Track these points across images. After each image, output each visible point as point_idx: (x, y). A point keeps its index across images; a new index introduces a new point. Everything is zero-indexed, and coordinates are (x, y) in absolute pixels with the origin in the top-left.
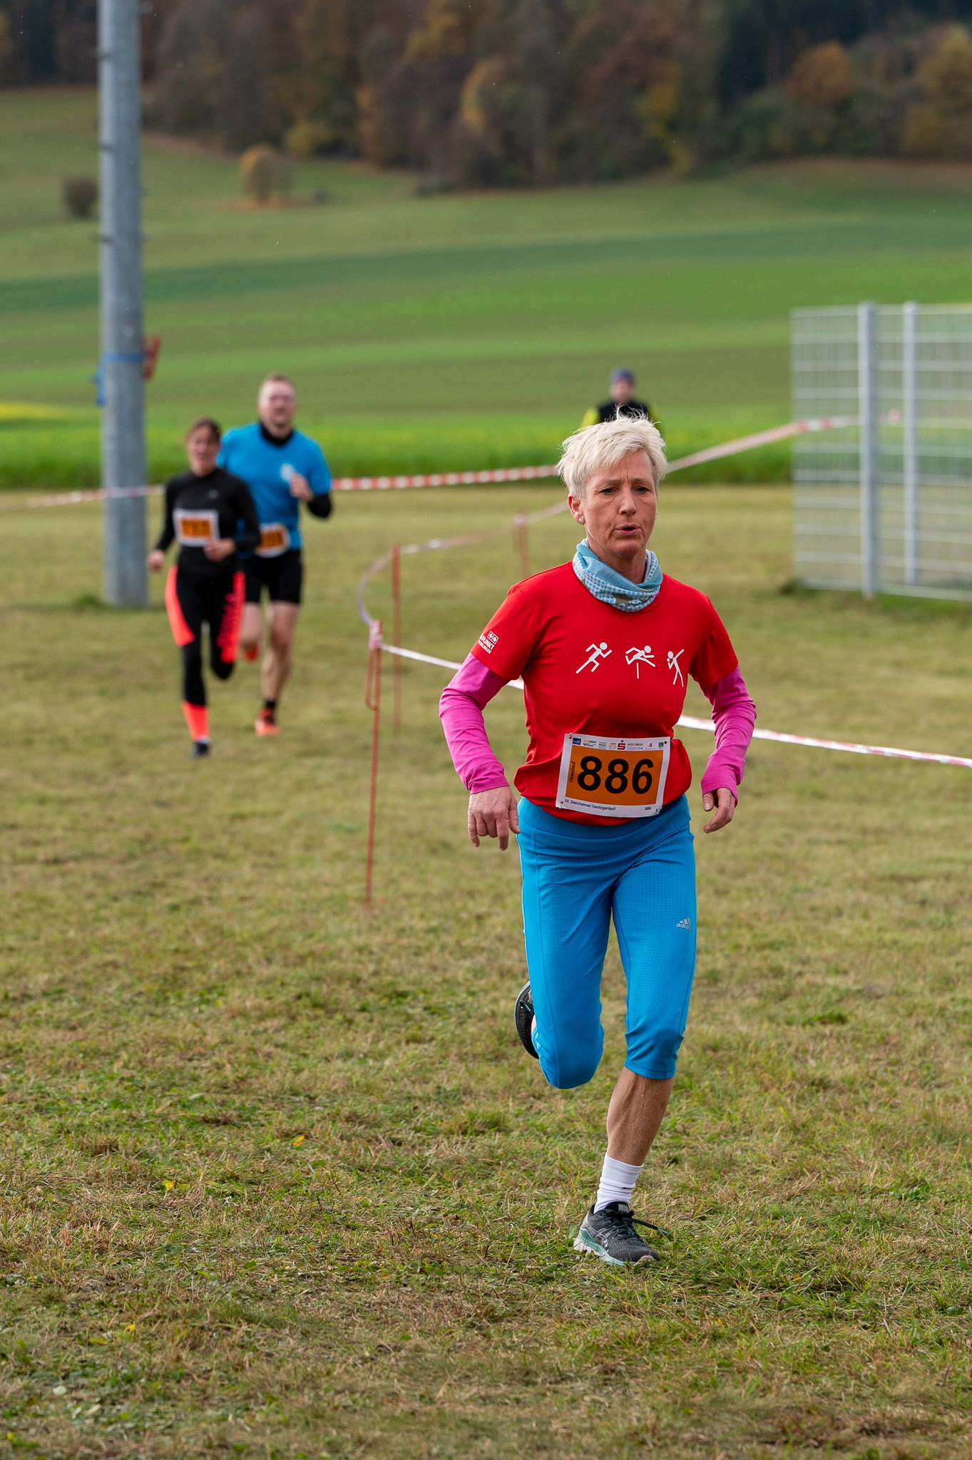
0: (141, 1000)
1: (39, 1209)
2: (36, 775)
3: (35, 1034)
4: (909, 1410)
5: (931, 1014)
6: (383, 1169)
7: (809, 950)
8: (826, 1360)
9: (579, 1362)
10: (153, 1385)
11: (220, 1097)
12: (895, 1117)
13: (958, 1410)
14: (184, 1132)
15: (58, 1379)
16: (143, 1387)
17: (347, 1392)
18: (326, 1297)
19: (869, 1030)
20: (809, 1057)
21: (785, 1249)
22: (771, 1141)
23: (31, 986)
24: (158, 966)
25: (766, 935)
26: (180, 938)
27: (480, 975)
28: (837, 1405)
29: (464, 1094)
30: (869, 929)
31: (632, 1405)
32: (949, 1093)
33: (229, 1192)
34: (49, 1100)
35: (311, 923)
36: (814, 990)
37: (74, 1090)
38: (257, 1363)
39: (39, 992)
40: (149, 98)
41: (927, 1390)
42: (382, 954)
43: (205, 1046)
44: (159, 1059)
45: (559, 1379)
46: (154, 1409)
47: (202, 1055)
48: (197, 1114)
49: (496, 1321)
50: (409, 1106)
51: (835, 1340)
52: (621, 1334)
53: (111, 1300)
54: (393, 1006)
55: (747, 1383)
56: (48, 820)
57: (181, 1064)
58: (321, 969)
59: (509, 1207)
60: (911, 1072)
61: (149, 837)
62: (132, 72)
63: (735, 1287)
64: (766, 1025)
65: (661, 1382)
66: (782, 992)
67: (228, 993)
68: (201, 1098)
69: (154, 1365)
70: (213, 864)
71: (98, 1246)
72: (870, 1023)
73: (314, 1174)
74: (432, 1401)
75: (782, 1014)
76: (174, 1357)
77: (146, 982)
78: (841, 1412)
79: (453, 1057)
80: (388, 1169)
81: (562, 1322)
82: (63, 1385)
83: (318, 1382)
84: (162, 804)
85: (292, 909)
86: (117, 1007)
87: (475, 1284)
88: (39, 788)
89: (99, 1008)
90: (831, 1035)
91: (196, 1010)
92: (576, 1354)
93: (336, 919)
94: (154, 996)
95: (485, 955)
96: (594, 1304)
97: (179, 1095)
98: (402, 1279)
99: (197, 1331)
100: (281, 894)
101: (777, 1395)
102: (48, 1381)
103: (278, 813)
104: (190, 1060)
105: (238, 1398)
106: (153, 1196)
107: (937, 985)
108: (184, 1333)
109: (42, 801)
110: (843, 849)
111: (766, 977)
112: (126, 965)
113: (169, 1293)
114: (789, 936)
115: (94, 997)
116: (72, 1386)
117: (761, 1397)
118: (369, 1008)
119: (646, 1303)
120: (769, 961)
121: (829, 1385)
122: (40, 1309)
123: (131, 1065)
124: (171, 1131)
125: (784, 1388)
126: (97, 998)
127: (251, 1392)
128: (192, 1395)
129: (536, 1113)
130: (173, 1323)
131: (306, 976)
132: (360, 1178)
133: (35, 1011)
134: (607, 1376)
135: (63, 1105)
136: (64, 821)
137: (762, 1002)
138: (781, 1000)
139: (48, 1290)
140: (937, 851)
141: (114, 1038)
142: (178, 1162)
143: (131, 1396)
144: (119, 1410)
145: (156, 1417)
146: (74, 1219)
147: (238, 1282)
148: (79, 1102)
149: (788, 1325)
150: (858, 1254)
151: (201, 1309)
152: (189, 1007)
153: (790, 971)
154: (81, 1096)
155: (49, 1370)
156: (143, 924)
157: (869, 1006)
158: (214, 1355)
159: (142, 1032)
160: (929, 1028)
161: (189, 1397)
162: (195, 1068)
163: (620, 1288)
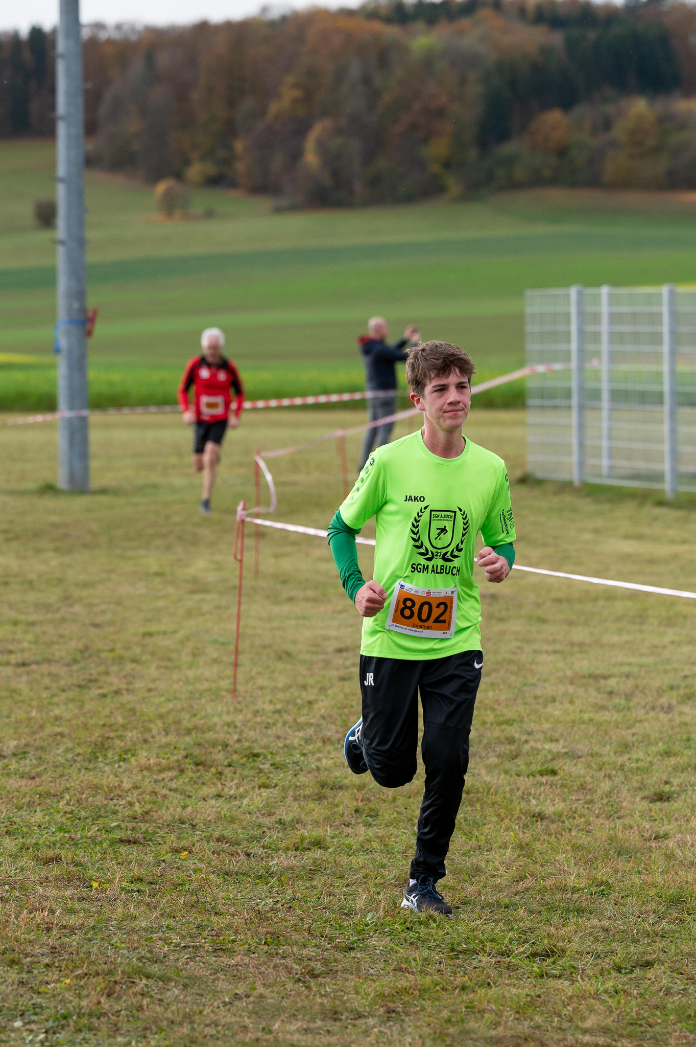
0: (79, 758)
1: (7, 901)
2: (11, 605)
3: (7, 782)
4: (594, 1038)
5: (614, 769)
6: (241, 874)
7: (532, 725)
8: (538, 1004)
9: (370, 1005)
10: (82, 1020)
11: (130, 825)
12: (589, 839)
13: (627, 1038)
14: (107, 849)
15: (17, 1017)
16: (75, 1022)
17: (213, 1026)
18: (200, 961)
19: (573, 779)
20: (531, 798)
21: (513, 928)
22: (504, 855)
23: (5, 749)
24: (91, 735)
25: (504, 715)
26: (108, 717)
27: (309, 742)
28: (545, 1035)
29: (297, 823)
30: (574, 711)
31: (406, 1034)
32: (626, 823)
33: (136, 889)
34: (15, 826)
35: (195, 707)
36: (535, 752)
37: (33, 820)
38: (151, 1006)
39: (10, 753)
40: (90, 146)
41: (607, 1025)
42: (243, 727)
43: (122, 790)
44: (90, 799)
45: (357, 1016)
46: (81, 1037)
47: (120, 796)
48: (115, 836)
49: (315, 977)
50: (260, 831)
51: (544, 990)
52: (400, 986)
53: (54, 963)
54: (250, 763)
55: (484, 1020)
56: (19, 636)
57: (105, 802)
58: (201, 738)
59: (326, 900)
60: (600, 808)
61: (87, 647)
62: (79, 129)
63: (478, 954)
64: (502, 776)
65: (427, 1019)
66: (514, 754)
67: (138, 754)
68: (119, 826)
69: (82, 1007)
70: (129, 667)
71: (46, 926)
72: (573, 775)
73: (194, 876)
74: (270, 1032)
75: (514, 769)
76: (96, 1001)
77: (83, 746)
78: (547, 1039)
79: (290, 797)
80: (245, 874)
81: (360, 978)
82: (21, 1020)
83: (193, 1018)
84: (96, 626)
85: (183, 697)
86: (63, 763)
87: (301, 952)
88: (13, 615)
89: (51, 764)
90: (547, 783)
91: (117, 766)
92: (369, 999)
93: (213, 704)
94: (88, 756)
95: (313, 728)
96: (382, 966)
97: (104, 823)
98: (252, 948)
99: (111, 984)
100: (176, 687)
101: (504, 1028)
102: (10, 1018)
103: (175, 632)
104: (112, 799)
105: (139, 1029)
106: (85, 892)
107: (619, 749)
108: (103, 985)
109: (15, 623)
110: (557, 656)
111: (503, 743)
112: (70, 735)
113: (93, 958)
114: (519, 716)
115: (47, 757)
116: (26, 1021)
117: (494, 1029)
118: (233, 764)
119: (417, 965)
120: (505, 732)
121: (540, 1021)
122: (6, 969)
123: (71, 803)
124: (98, 848)
125: (510, 1023)
126: (50, 757)
127: (148, 1026)
128: (108, 1028)
129: (345, 836)
130: (95, 979)
131: (191, 742)
132: (225, 880)
133: (7, 766)
134: (389, 1015)
135: (25, 830)
136: (30, 637)
137: (500, 760)
138: (513, 759)
139: (11, 956)
140: (621, 658)
141: (60, 784)
142: (102, 869)
143: (66, 1028)
144: (58, 1038)
145: (83, 1042)
146: (30, 907)
147: (140, 950)
148: (36, 828)
149: (513, 980)
150: (562, 932)
151: (115, 969)
152: (111, 764)
153: (520, 739)
154: (37, 824)
155: (11, 1010)
156: (81, 707)
157: (573, 763)
158: (123, 1000)
159: (79, 781)
160: (614, 778)
161: (106, 1029)
162: (115, 805)
163: (399, 955)
